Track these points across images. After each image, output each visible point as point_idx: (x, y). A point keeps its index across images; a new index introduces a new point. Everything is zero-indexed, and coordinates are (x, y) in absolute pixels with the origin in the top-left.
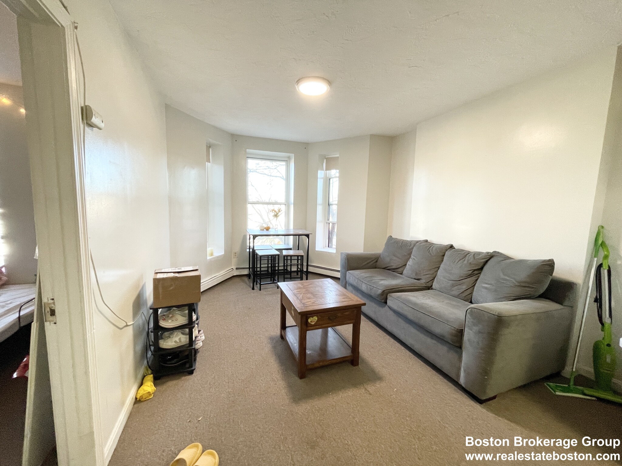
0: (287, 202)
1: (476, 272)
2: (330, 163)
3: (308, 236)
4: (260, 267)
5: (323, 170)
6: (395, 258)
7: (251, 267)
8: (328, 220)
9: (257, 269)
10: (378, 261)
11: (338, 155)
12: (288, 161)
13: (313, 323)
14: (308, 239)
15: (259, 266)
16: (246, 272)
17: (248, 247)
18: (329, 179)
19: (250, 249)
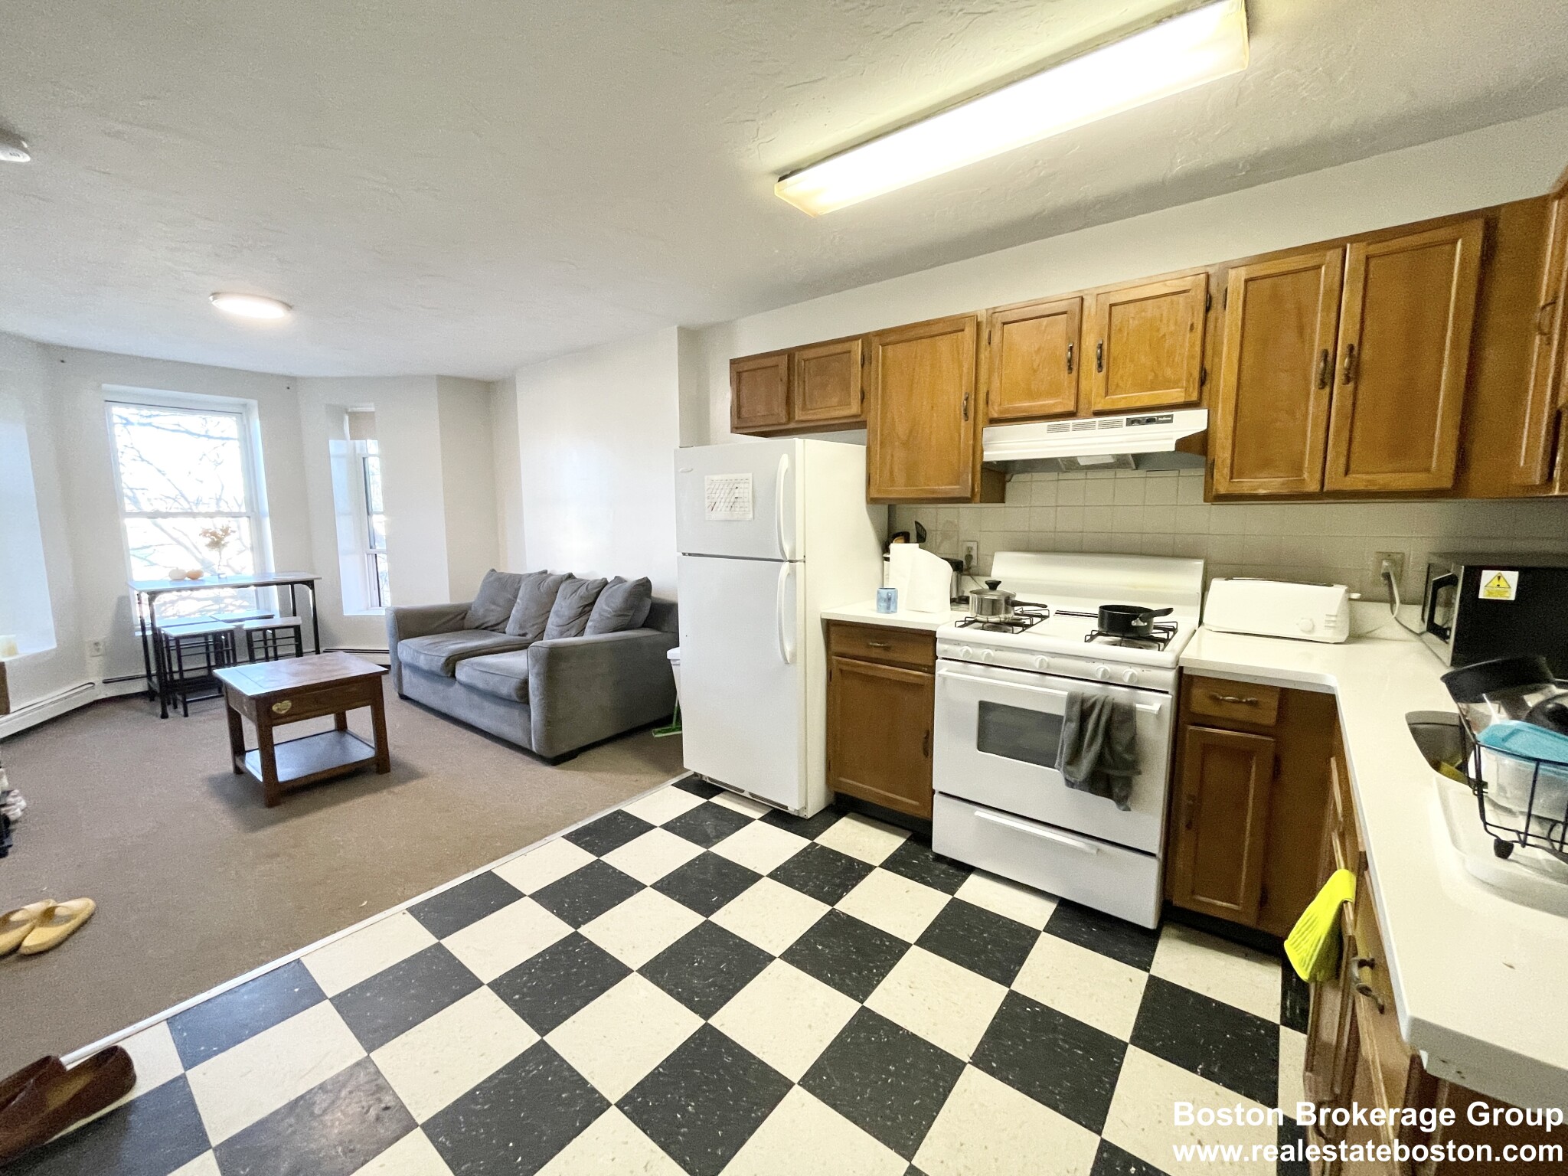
0: (253, 511)
1: (587, 609)
2: (360, 424)
3: (310, 583)
4: (181, 671)
5: (343, 438)
6: (493, 607)
7: (153, 672)
8: (371, 548)
9: (172, 676)
10: (467, 617)
11: (373, 409)
12: (244, 414)
13: (283, 712)
14: (310, 591)
15: (175, 668)
16: (140, 686)
17: (140, 627)
18: (364, 459)
19: (143, 629)
